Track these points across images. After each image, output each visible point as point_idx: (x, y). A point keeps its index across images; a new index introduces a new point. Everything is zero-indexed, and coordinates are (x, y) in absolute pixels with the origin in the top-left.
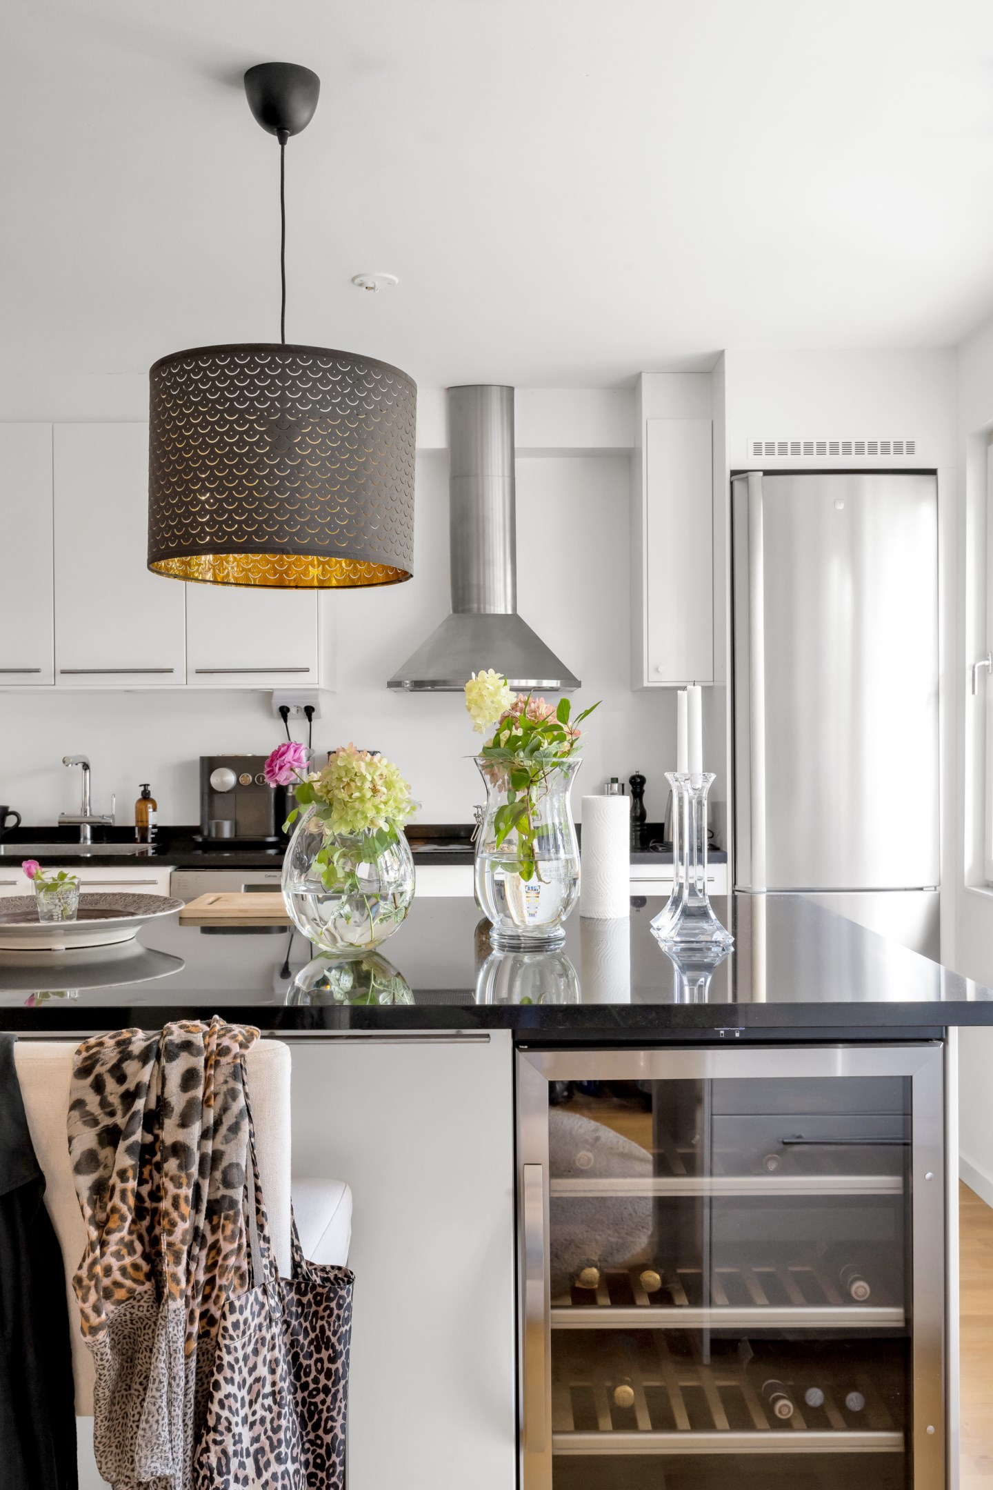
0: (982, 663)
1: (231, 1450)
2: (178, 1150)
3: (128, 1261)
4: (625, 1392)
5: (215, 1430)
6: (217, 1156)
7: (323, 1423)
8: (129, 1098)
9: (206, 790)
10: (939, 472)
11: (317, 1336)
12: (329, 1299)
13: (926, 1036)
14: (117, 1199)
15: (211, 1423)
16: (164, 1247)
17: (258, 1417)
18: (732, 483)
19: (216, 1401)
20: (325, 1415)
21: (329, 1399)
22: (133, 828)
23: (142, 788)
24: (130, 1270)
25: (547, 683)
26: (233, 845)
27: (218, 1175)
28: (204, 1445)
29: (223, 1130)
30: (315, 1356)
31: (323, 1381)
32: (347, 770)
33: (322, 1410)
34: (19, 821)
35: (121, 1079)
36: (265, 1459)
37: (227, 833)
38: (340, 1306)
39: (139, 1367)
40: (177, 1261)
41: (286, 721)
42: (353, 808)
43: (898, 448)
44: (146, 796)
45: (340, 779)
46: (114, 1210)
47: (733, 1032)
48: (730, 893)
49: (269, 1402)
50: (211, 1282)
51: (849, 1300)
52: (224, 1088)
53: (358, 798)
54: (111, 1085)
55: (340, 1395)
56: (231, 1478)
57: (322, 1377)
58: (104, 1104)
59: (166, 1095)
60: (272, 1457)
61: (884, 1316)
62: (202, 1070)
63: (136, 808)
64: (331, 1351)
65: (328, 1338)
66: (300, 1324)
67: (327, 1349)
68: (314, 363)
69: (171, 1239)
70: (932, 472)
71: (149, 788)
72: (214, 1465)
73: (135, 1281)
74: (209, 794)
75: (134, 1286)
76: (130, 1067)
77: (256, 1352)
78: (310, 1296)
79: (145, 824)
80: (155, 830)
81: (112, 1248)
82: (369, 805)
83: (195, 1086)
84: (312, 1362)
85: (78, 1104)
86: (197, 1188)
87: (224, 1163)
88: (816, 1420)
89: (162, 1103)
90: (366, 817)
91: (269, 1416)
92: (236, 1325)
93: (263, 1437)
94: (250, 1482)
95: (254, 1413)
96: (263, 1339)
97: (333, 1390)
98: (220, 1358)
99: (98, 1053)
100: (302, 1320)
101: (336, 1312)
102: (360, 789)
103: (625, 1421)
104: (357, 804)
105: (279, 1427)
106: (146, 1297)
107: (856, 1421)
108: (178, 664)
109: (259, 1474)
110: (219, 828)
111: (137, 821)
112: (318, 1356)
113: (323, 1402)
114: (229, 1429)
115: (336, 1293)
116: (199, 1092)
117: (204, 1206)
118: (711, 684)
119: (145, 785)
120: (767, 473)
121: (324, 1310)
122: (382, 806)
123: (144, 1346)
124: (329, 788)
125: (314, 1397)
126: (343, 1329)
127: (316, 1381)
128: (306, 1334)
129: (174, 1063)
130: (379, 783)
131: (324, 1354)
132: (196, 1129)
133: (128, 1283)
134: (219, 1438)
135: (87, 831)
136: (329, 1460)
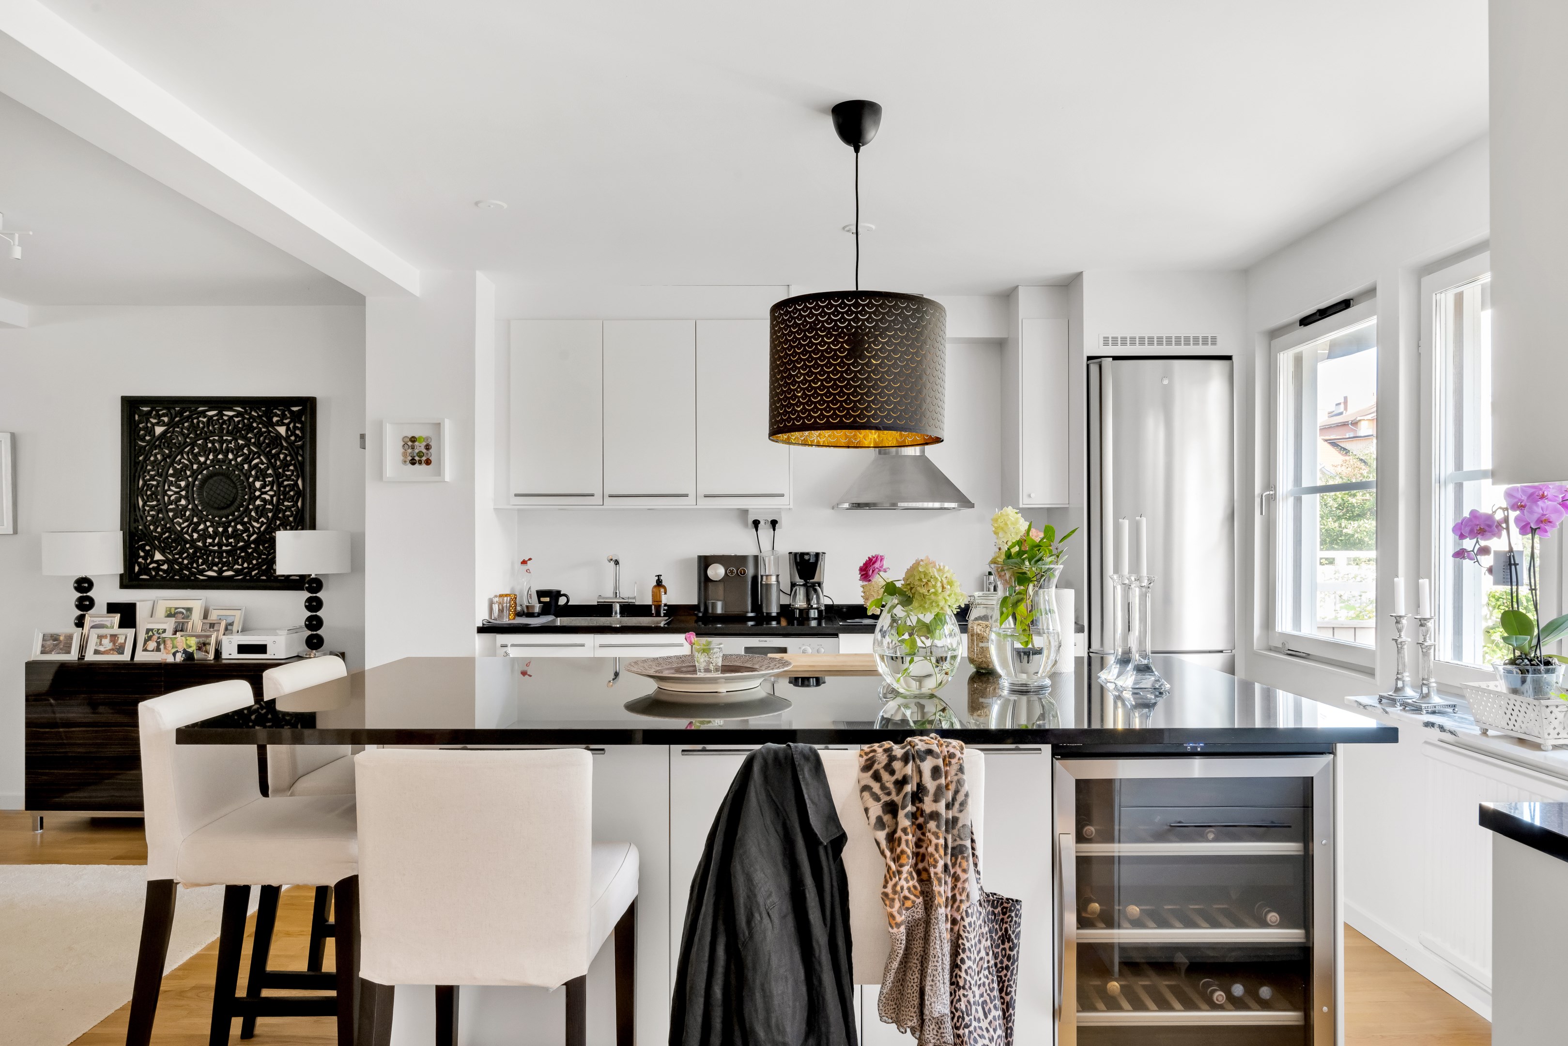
0: (1268, 493)
1: (972, 1000)
2: (935, 816)
3: (911, 883)
4: (1114, 986)
5: (964, 988)
6: (955, 820)
7: (1005, 989)
8: (901, 783)
9: (703, 579)
10: (1234, 358)
11: (1003, 934)
12: (1011, 911)
13: (1321, 751)
14: (903, 846)
15: (961, 984)
16: (932, 875)
17: (982, 982)
18: (1088, 366)
19: (963, 970)
20: (1006, 984)
21: (1009, 974)
22: (650, 606)
23: (657, 578)
24: (912, 889)
25: (946, 505)
26: (723, 619)
27: (955, 832)
28: (957, 997)
29: (957, 805)
30: (1002, 946)
31: (1006, 962)
32: (926, 574)
33: (1005, 981)
34: (568, 601)
35: (892, 772)
36: (988, 1007)
37: (719, 610)
38: (1016, 915)
39: (915, 950)
40: (940, 885)
41: (757, 530)
42: (929, 599)
43: (1205, 341)
44: (659, 583)
45: (920, 580)
46: (903, 852)
47: (1196, 747)
48: (1086, 655)
49: (986, 972)
50: (954, 897)
51: (1264, 924)
52: (956, 778)
53: (933, 593)
54: (885, 776)
55: (1015, 972)
56: (972, 1017)
57: (1005, 960)
58: (883, 787)
59: (923, 782)
60: (992, 1006)
61: (1292, 935)
62: (942, 767)
63: (653, 592)
64: (1011, 943)
65: (1010, 935)
66: (993, 926)
67: (1009, 942)
68: (908, 305)
69: (936, 870)
70: (1229, 358)
71: (661, 578)
72: (964, 1010)
73: (915, 896)
74: (705, 581)
75: (915, 899)
76: (897, 765)
77: (980, 941)
78: (999, 909)
79: (660, 603)
80: (666, 608)
81: (904, 875)
82: (940, 597)
83: (940, 777)
84: (999, 950)
85: (866, 788)
86: (946, 840)
87: (960, 824)
88: (1238, 1004)
89: (921, 789)
90: (938, 605)
91: (987, 982)
92: (970, 924)
93: (985, 994)
94: (981, 1021)
95: (980, 979)
96: (982, 933)
97: (1011, 968)
98: (963, 944)
99: (873, 756)
100: (994, 924)
101: (1014, 919)
102: (934, 586)
103: (1113, 1005)
104: (933, 597)
105: (993, 988)
106: (920, 906)
107: (1265, 1005)
108: (690, 490)
109: (986, 1017)
110: (714, 606)
111: (653, 601)
112: (1003, 947)
113: (1006, 975)
114: (970, 988)
115: (1015, 907)
116: (943, 781)
117: (949, 851)
118: (1067, 506)
119: (658, 576)
120: (1115, 358)
121: (1008, 918)
122: (948, 598)
123: (918, 936)
124: (912, 586)
125: (1000, 972)
126: (1017, 930)
127: (1001, 962)
128: (997, 933)
129: (925, 763)
130: (945, 581)
131: (1007, 945)
132: (943, 804)
133: (912, 897)
134: (966, 993)
135: (617, 608)
136: (1008, 1012)
